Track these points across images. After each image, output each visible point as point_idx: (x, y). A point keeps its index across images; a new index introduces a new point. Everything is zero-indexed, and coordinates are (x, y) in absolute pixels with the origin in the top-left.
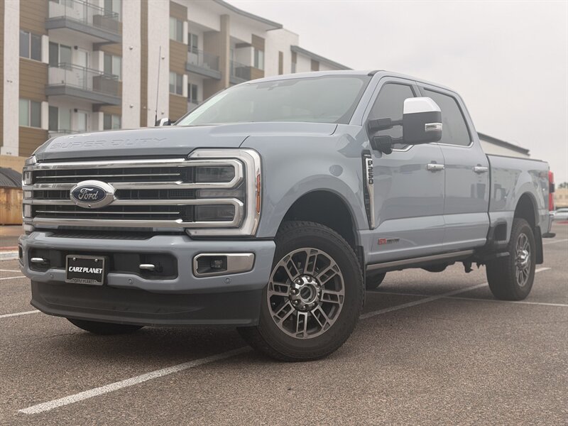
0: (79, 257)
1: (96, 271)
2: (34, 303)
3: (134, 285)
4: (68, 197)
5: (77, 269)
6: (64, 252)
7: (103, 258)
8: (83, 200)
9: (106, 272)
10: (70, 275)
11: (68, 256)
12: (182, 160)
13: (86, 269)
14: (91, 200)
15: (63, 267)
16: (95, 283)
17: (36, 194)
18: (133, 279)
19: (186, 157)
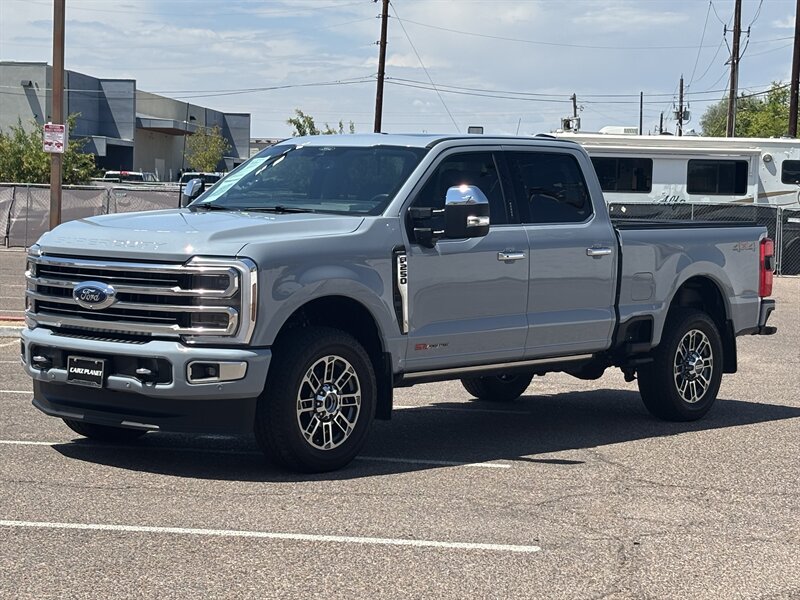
0: (80, 358)
1: (96, 373)
2: (36, 402)
3: (132, 389)
4: (71, 296)
5: (78, 371)
6: (66, 352)
7: (102, 361)
8: (85, 300)
9: (106, 374)
10: (72, 376)
11: (69, 357)
12: (179, 267)
13: (87, 371)
14: (92, 301)
15: (64, 367)
16: (95, 385)
17: (40, 289)
18: (131, 383)
19: (184, 264)
